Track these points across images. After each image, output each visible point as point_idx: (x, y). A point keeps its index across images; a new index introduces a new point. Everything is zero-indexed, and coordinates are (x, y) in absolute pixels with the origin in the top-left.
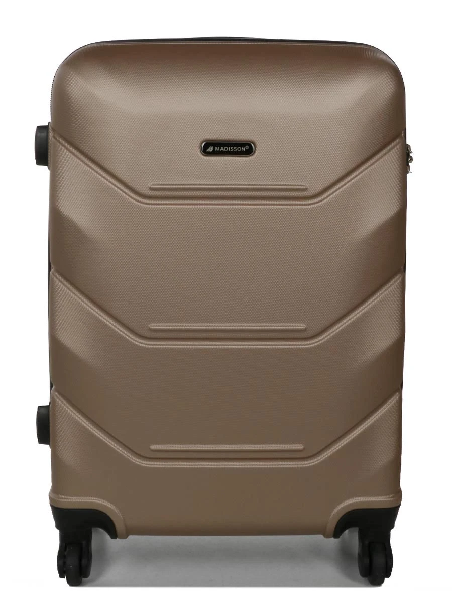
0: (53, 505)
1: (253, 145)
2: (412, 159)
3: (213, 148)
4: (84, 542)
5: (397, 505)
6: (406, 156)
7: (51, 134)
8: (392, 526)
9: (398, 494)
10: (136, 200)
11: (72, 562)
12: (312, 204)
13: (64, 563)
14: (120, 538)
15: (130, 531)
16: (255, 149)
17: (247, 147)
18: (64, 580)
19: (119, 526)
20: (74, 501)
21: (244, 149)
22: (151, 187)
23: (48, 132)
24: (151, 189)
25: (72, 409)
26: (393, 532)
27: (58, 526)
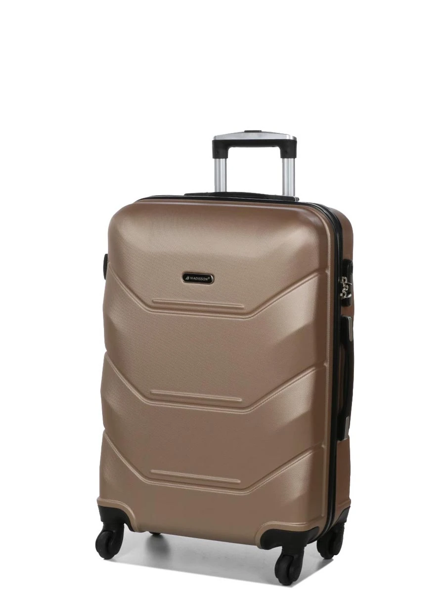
0: (100, 505)
1: (212, 277)
3: (189, 277)
10: (145, 309)
12: (247, 318)
14: (134, 531)
16: (214, 279)
17: (209, 278)
19: (134, 523)
21: (206, 279)
22: (155, 301)
24: (153, 302)
27: (102, 520)
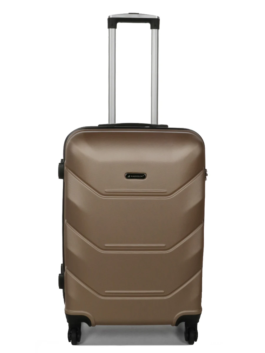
0: (67, 313)
2: (207, 175)
3: (130, 176)
4: (78, 328)
5: (200, 313)
6: (205, 174)
7: (65, 168)
8: (198, 321)
9: (200, 309)
10: (99, 196)
11: (74, 335)
12: (168, 198)
13: (71, 336)
14: (93, 326)
15: (96, 324)
16: (146, 176)
17: (143, 176)
18: (71, 343)
19: (92, 321)
20: (74, 312)
21: (142, 176)
22: (106, 191)
23: (64, 165)
24: (106, 192)
25: (74, 276)
26: (198, 324)
27: (68, 322)
